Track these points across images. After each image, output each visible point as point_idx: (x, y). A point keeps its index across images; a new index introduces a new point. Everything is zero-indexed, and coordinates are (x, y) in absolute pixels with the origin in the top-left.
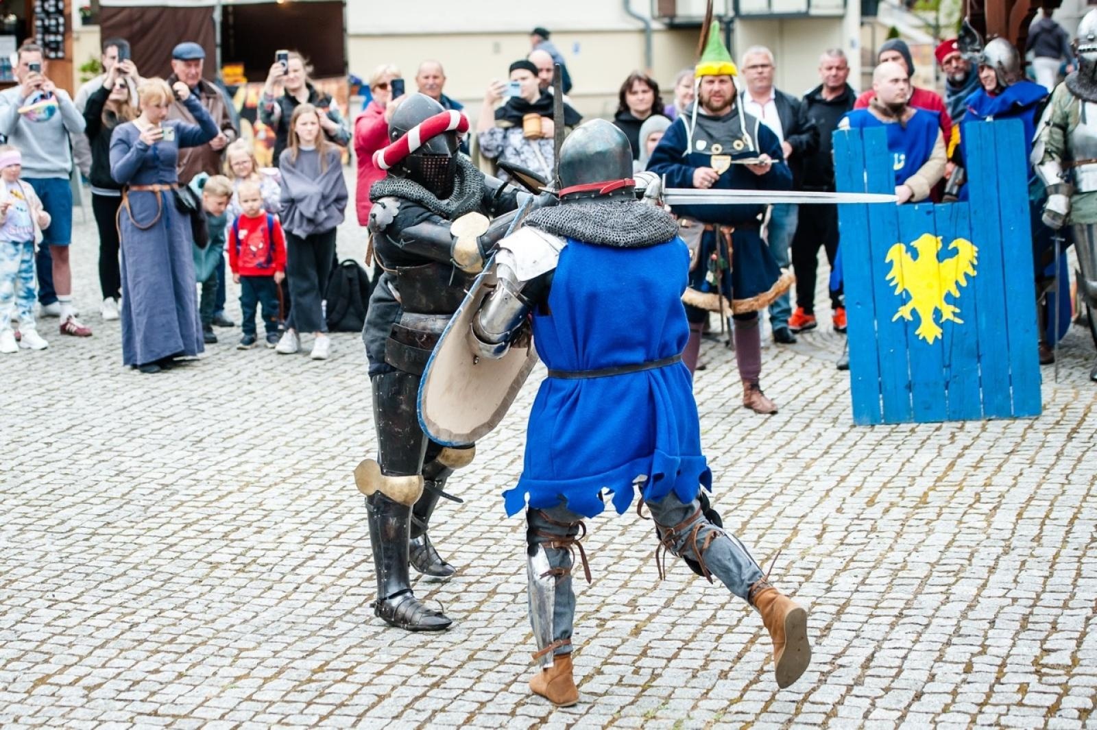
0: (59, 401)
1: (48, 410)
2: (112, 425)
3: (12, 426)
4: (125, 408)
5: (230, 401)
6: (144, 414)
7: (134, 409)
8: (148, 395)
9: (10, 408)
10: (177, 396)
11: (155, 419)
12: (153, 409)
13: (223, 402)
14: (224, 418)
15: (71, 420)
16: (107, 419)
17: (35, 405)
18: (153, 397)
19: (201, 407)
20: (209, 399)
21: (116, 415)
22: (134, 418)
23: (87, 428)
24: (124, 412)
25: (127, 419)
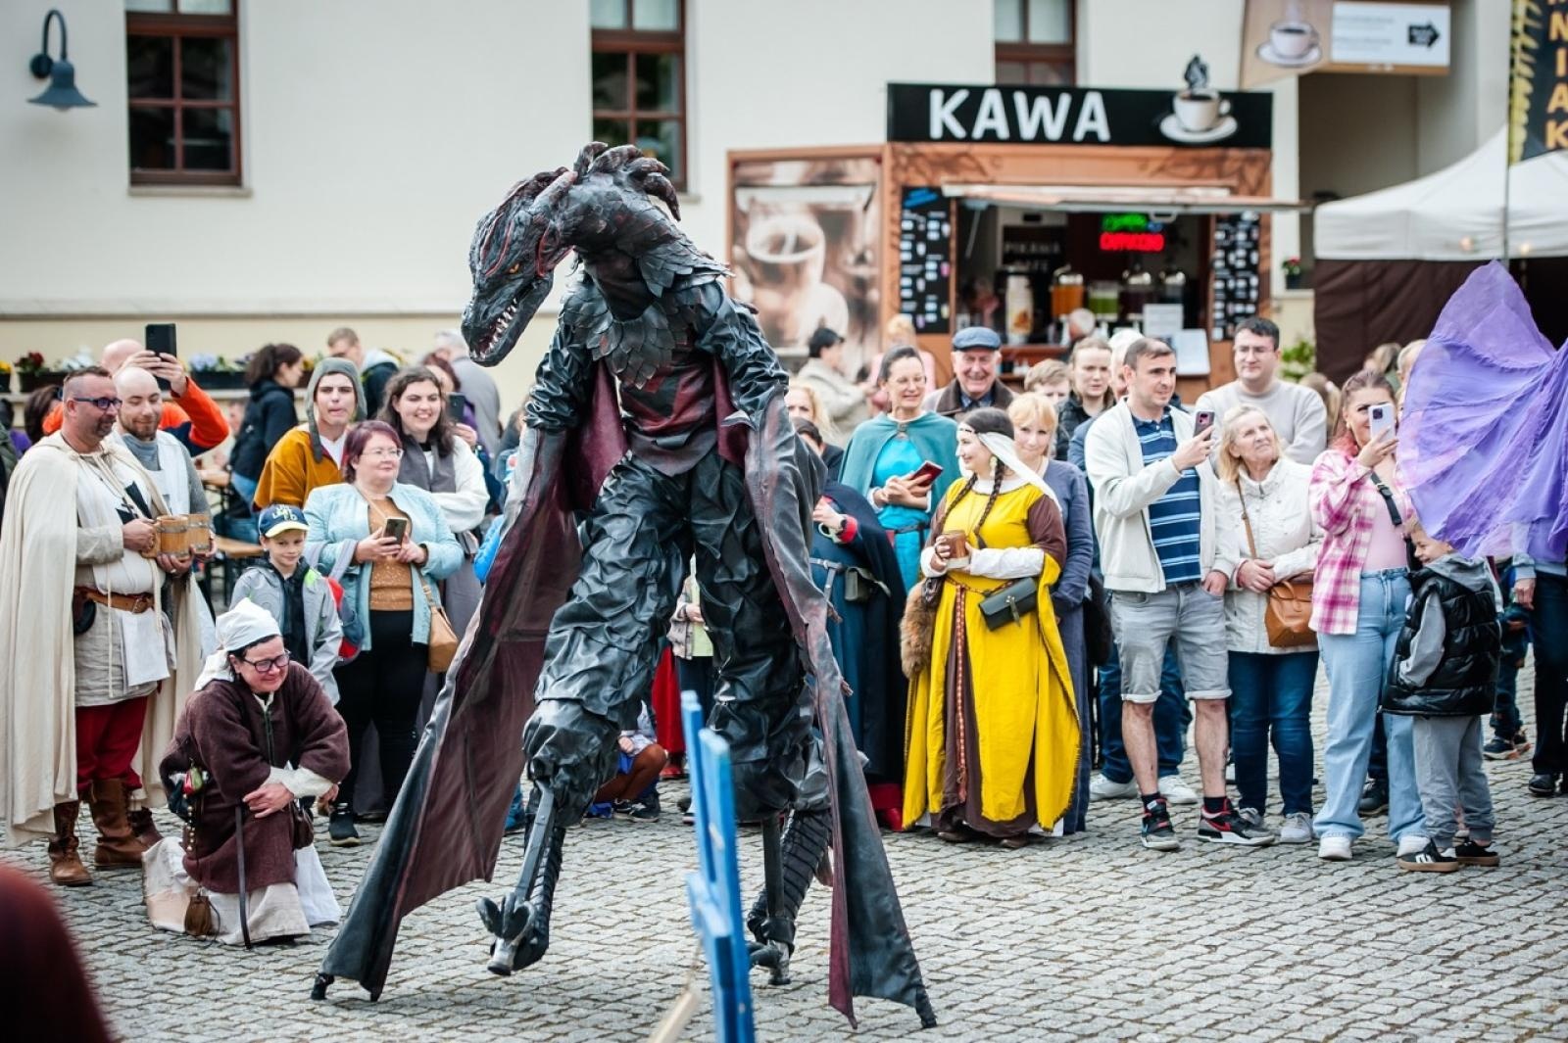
0: (1231, 880)
1: (1213, 893)
2: (1314, 922)
3: (1155, 916)
4: (1334, 896)
5: (1505, 895)
6: (1363, 908)
7: (1350, 898)
8: (1373, 877)
9: (1155, 886)
10: (1418, 882)
11: (1382, 917)
12: (1379, 900)
13: (1494, 895)
14: (1496, 923)
15: (1247, 911)
16: (1306, 912)
17: (1191, 884)
18: (1380, 881)
19: (1459, 901)
20: (1472, 889)
21: (1320, 908)
22: (1348, 913)
23: (1274, 925)
24: (1333, 903)
25: (1338, 915)
